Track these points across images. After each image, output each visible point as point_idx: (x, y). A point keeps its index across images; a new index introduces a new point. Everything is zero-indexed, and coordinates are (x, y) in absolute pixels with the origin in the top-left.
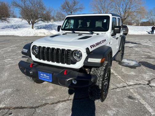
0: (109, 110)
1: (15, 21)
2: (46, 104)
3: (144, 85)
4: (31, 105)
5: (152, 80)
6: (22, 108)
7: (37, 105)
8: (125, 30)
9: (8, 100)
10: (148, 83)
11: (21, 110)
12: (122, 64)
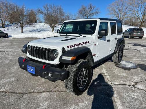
0: (81, 103)
1: (40, 25)
2: (33, 92)
3: (128, 86)
4: (22, 92)
5: (140, 82)
6: (15, 93)
7: (26, 92)
8: (140, 33)
9: (8, 86)
10: (134, 84)
11: (13, 94)
12: (118, 66)
